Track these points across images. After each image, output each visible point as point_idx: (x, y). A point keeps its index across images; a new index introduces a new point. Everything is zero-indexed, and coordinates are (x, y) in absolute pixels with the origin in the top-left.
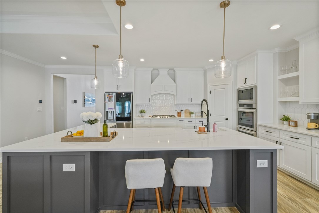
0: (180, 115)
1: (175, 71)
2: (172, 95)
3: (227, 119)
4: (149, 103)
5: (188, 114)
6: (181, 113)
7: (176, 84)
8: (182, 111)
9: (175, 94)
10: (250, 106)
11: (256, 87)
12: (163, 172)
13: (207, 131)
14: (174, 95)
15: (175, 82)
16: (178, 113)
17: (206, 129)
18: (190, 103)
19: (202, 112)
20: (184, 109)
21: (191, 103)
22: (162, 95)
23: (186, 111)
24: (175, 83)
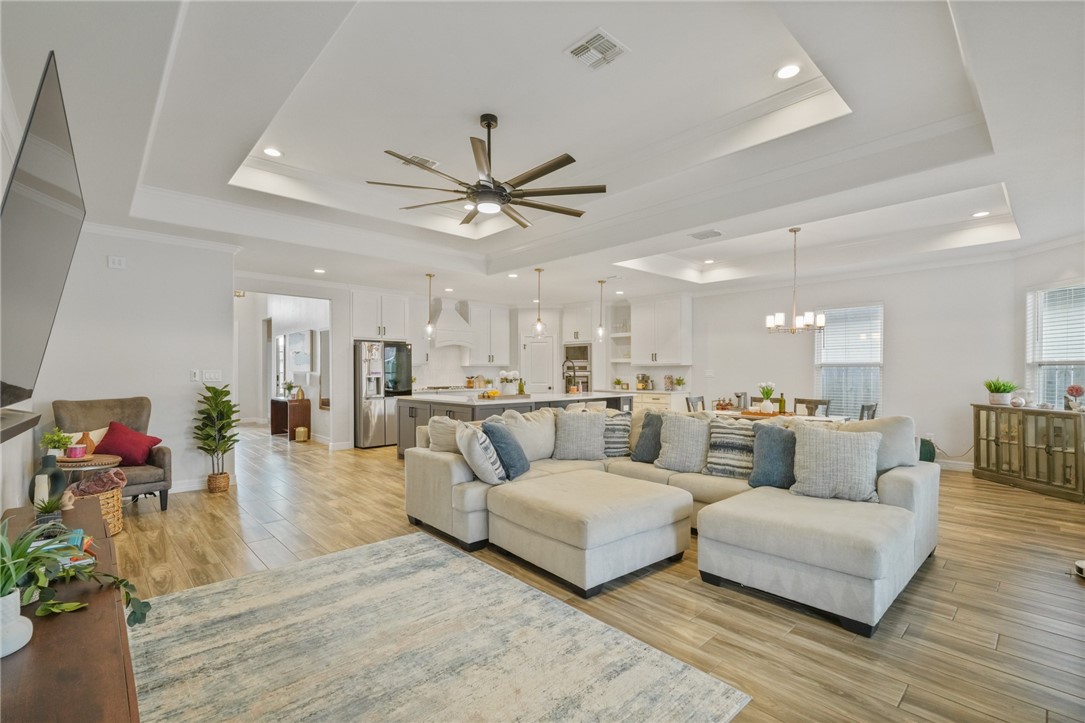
3: (550, 390)
10: (584, 368)
11: (591, 344)
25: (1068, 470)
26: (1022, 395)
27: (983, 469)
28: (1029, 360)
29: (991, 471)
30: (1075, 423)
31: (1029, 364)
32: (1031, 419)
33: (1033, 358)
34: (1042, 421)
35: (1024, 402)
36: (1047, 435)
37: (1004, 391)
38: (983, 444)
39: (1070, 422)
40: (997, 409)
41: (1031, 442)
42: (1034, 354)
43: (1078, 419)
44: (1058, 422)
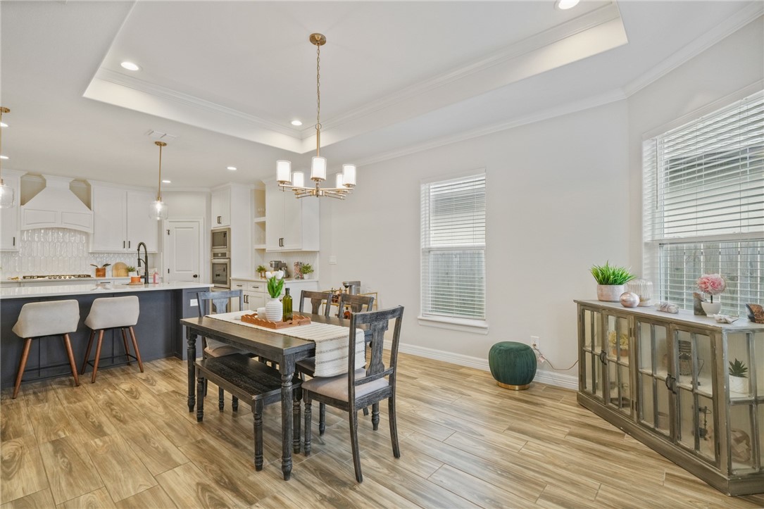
0: (101, 273)
1: (89, 186)
2: (80, 232)
3: (195, 276)
4: (13, 247)
5: (123, 272)
6: (105, 269)
7: (92, 212)
8: (107, 265)
9: (90, 231)
10: (224, 255)
11: (229, 229)
12: (77, 317)
13: (145, 283)
14: (86, 234)
15: (89, 206)
16: (98, 270)
17: (143, 280)
18: (126, 250)
19: (139, 259)
20: (113, 262)
21: (130, 249)
22: (52, 233)
23: (117, 266)
24: (90, 208)
25: (702, 415)
26: (636, 289)
27: (587, 394)
28: (647, 237)
29: (597, 399)
30: (713, 344)
31: (646, 244)
32: (646, 329)
33: (653, 235)
34: (661, 332)
35: (638, 301)
36: (669, 357)
37: (615, 282)
38: (588, 357)
39: (705, 341)
40: (604, 309)
41: (646, 368)
42: (653, 229)
43: (717, 336)
44: (684, 336)
